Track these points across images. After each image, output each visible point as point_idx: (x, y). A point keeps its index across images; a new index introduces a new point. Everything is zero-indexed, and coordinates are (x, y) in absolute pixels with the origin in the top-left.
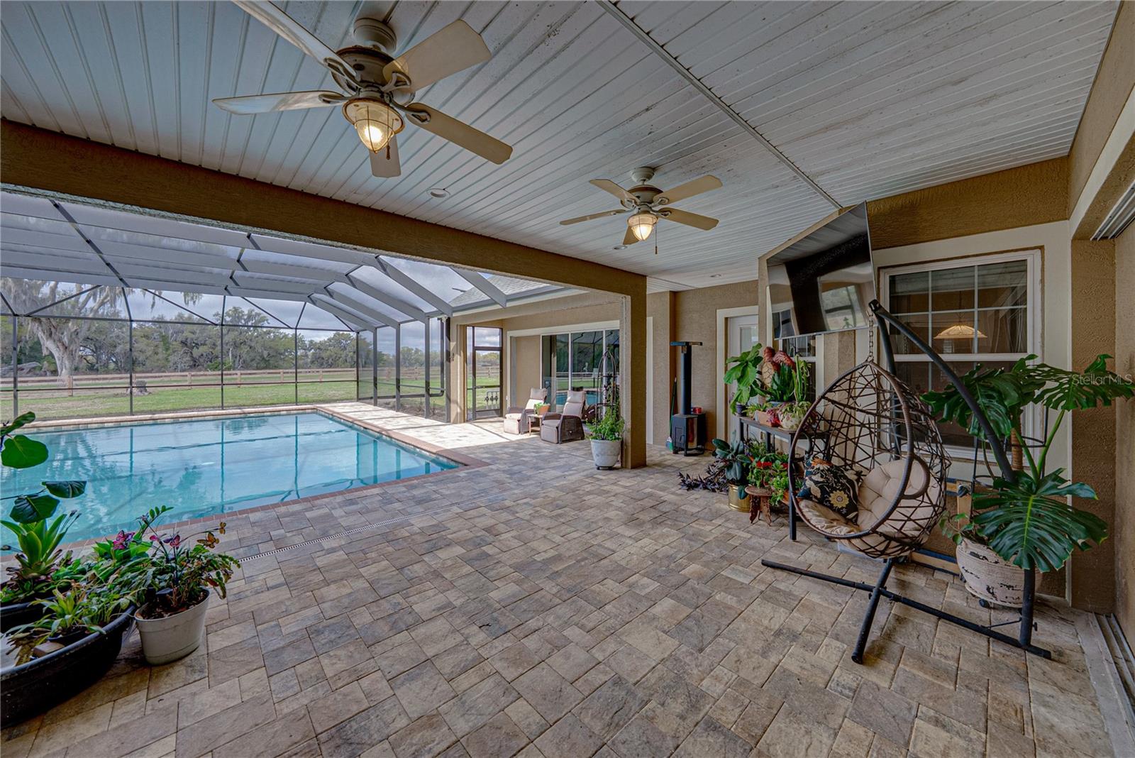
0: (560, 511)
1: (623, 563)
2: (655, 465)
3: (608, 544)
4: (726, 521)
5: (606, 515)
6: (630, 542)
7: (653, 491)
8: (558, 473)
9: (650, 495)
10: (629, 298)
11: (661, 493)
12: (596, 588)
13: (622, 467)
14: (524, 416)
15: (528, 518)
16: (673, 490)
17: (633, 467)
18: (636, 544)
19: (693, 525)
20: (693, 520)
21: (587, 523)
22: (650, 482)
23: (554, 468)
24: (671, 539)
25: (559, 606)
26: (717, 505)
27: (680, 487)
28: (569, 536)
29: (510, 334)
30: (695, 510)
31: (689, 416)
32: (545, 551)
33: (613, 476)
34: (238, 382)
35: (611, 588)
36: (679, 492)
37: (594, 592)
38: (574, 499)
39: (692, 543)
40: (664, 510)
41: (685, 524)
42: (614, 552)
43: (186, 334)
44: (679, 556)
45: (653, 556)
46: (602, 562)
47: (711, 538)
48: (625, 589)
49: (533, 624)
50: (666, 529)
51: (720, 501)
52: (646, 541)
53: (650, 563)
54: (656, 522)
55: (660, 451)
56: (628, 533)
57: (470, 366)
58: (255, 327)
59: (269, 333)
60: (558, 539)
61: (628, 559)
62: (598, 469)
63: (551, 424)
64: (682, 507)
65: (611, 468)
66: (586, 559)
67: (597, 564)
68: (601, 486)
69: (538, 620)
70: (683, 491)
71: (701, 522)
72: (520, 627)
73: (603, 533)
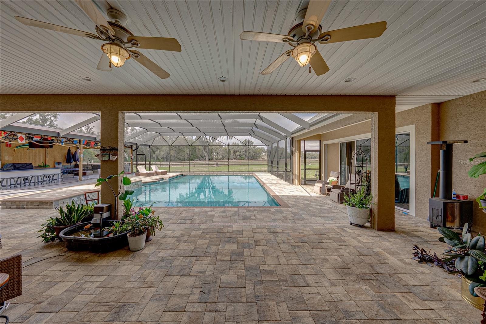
0: (301, 244)
1: (306, 297)
2: (403, 232)
3: (309, 279)
4: (445, 309)
5: (327, 257)
6: (326, 283)
7: (383, 252)
8: (322, 220)
9: (377, 254)
10: (376, 113)
11: (389, 256)
12: (271, 304)
13: (371, 227)
14: (324, 185)
15: (280, 242)
16: (403, 257)
17: (380, 229)
18: (328, 288)
19: (399, 296)
20: (402, 291)
21: (309, 257)
22: (386, 244)
23: (322, 217)
24: (364, 297)
25: (241, 304)
26: (445, 288)
27: (413, 256)
28: (291, 262)
29: (324, 143)
30: (412, 282)
31: (448, 201)
32: (269, 265)
33: (358, 231)
34: (240, 164)
35: (281, 311)
36: (410, 261)
37: (269, 306)
38: (317, 239)
39: (382, 312)
40: (379, 271)
41: (389, 291)
42: (308, 285)
43: (234, 149)
44: (357, 317)
45: (334, 304)
46: (293, 289)
47: (409, 317)
48: (288, 318)
49: (220, 306)
50: (368, 288)
51: (453, 285)
52: (340, 289)
53: (327, 308)
54: (363, 278)
55: (418, 223)
56: (330, 277)
57: (303, 159)
58: (251, 146)
59: (254, 147)
60: (283, 261)
61: (313, 296)
62: (351, 224)
63: (336, 192)
64: (400, 275)
65: (361, 226)
66: (286, 281)
67: (288, 288)
68: (343, 236)
69: (224, 305)
70: (414, 261)
71: (410, 297)
72: (213, 304)
73: (313, 269)
